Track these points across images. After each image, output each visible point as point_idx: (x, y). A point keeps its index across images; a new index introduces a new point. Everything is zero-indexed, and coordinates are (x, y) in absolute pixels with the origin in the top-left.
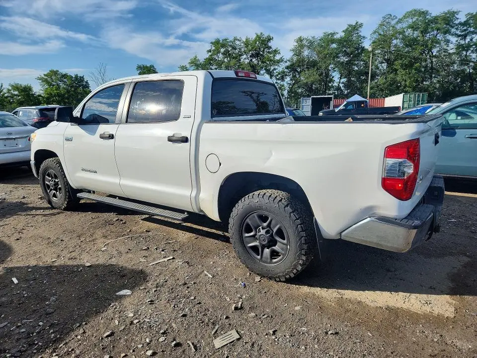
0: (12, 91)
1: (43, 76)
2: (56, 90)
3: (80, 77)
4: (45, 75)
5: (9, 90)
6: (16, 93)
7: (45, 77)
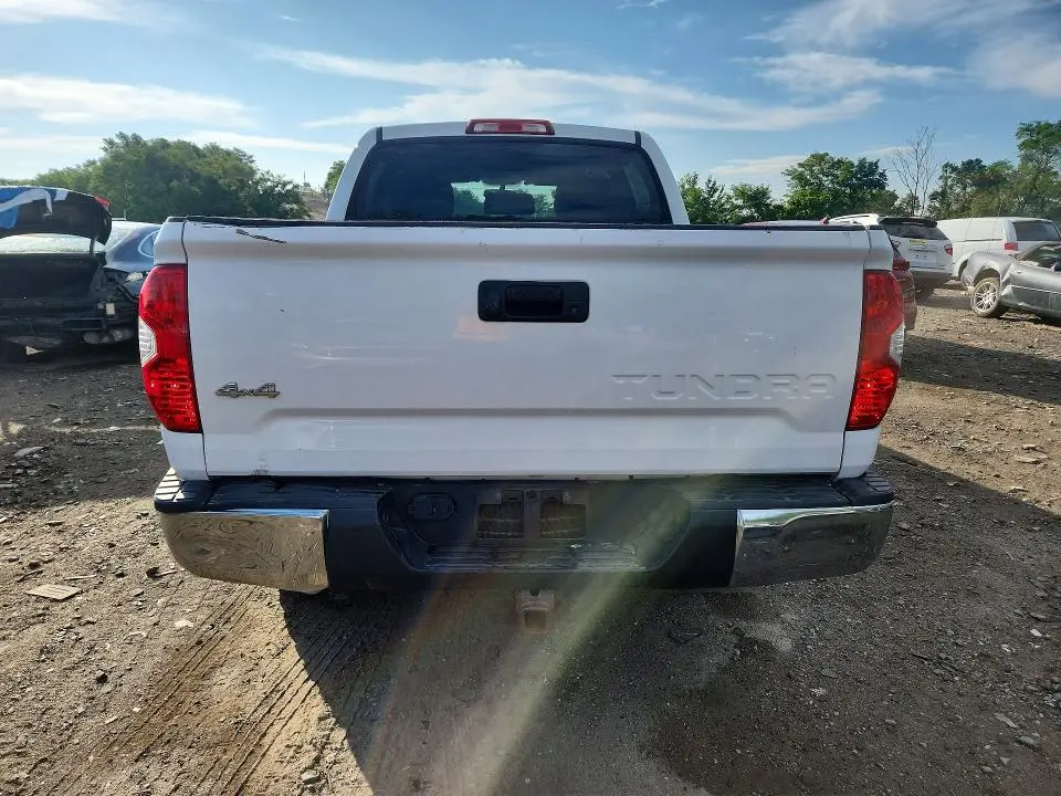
0: (733, 200)
1: (796, 167)
2: (811, 194)
3: (871, 164)
4: (801, 165)
5: (729, 198)
6: (740, 202)
7: (801, 169)
